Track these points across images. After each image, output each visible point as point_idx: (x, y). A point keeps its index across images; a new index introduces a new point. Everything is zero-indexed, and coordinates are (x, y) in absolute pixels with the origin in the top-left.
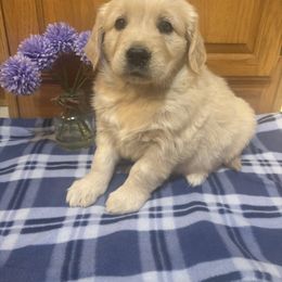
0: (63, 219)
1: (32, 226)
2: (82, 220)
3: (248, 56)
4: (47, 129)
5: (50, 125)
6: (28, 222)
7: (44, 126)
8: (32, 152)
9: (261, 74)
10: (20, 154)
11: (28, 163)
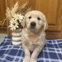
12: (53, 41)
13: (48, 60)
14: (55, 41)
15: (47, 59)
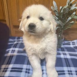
1: (14, 70)
4: (18, 40)
5: (19, 39)
6: (12, 68)
7: (18, 39)
8: (14, 47)
10: (10, 48)
11: (12, 50)
12: (73, 43)
13: (70, 69)
14: (74, 43)
15: (69, 67)
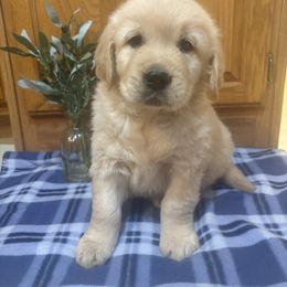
0: (44, 234)
2: (61, 237)
3: (235, 84)
9: (251, 101)
